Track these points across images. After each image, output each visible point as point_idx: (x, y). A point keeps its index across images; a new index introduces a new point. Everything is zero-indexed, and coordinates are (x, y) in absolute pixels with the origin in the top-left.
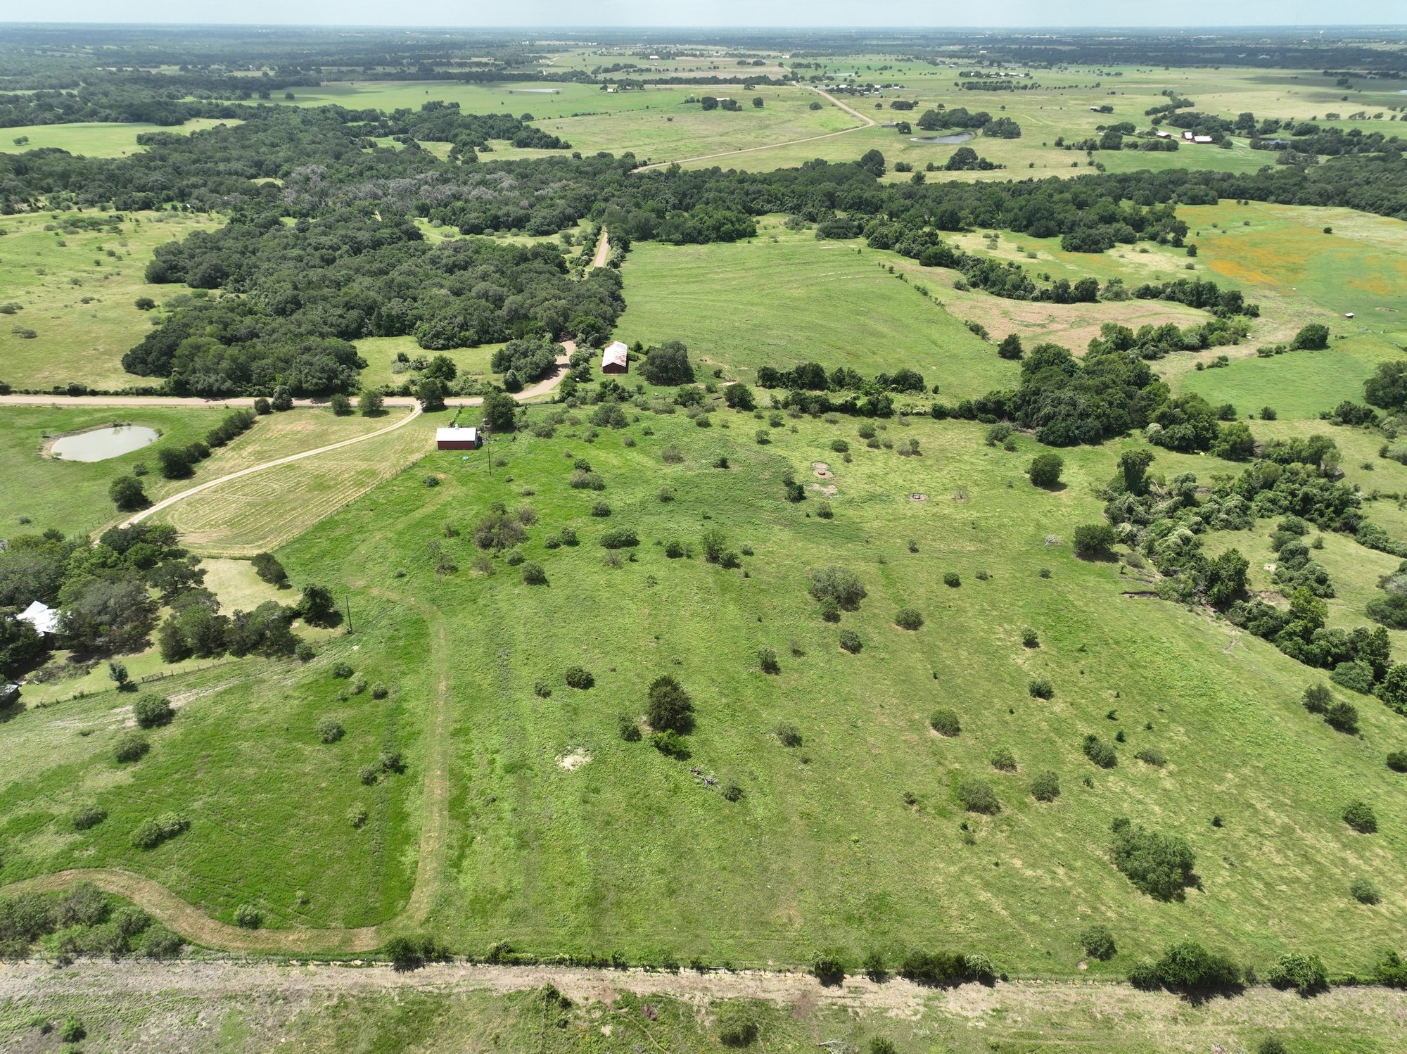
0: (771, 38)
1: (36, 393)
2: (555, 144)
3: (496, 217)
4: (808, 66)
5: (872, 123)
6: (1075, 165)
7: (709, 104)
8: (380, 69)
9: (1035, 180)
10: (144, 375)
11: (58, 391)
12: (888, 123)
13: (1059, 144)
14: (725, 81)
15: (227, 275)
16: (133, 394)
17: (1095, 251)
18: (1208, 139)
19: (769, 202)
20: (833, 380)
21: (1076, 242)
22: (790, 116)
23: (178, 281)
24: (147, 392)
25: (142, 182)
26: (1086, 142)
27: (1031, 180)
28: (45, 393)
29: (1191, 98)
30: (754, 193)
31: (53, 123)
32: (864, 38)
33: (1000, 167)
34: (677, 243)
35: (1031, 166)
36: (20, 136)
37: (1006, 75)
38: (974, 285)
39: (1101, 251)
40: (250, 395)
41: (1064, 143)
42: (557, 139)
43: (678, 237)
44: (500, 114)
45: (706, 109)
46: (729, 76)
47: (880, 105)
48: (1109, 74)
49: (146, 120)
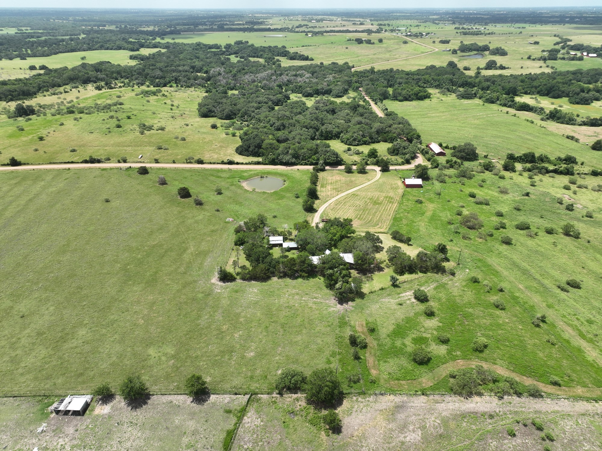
0: (352, 13)
1: (214, 163)
2: (306, 59)
3: (318, 90)
4: (385, 25)
5: (437, 50)
6: (541, 67)
7: (359, 41)
8: (200, 27)
9: (532, 73)
10: (248, 156)
11: (223, 163)
12: (444, 49)
13: (529, 58)
14: (353, 32)
15: (235, 114)
16: (253, 164)
17: (587, 104)
18: (595, 55)
19: (425, 83)
20: (538, 159)
21: (577, 100)
22: (397, 47)
23: (213, 116)
24: (258, 163)
25: (153, 75)
26: (541, 57)
27: (530, 74)
28: (218, 163)
29: (569, 38)
30: (417, 79)
31: (87, 50)
32: (392, 13)
33: (508, 68)
34: (400, 101)
35: (522, 68)
36: (83, 56)
37: (476, 28)
38: (548, 119)
39: (589, 104)
40: (302, 165)
41: (531, 58)
42: (308, 56)
43: (400, 98)
44: (272, 46)
45: (359, 43)
46: (354, 29)
47: (434, 42)
48: (520, 28)
49: (124, 49)
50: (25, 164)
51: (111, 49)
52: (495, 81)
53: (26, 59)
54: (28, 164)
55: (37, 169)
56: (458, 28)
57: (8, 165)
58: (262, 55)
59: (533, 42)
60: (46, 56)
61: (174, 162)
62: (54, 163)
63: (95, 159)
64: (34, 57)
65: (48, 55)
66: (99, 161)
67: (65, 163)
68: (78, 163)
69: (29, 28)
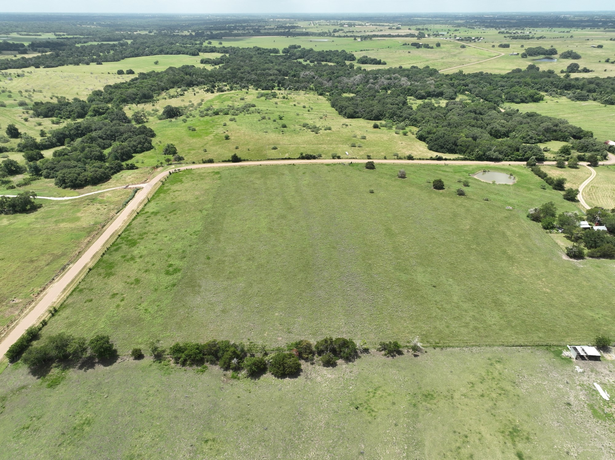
1: (423, 159)
2: (379, 63)
3: (430, 92)
4: (422, 29)
5: (503, 54)
7: (417, 46)
8: (236, 32)
11: (431, 159)
12: (511, 53)
13: (607, 61)
16: (460, 160)
19: (525, 86)
22: (458, 51)
24: (465, 159)
28: (427, 159)
30: (516, 82)
31: (150, 55)
32: (412, 17)
33: (591, 71)
34: (517, 103)
35: (605, 71)
36: (155, 61)
37: (521, 33)
40: (506, 160)
41: (610, 61)
42: (380, 60)
43: (518, 100)
44: (333, 50)
45: (418, 48)
46: (396, 34)
47: (493, 46)
48: (564, 32)
49: (183, 54)
50: (244, 160)
51: (172, 54)
52: (599, 83)
53: (102, 64)
54: (247, 160)
55: (264, 165)
56: (503, 33)
57: (229, 161)
58: (331, 59)
59: (596, 46)
60: (117, 61)
61: (385, 158)
62: (272, 159)
63: (311, 156)
64: (106, 61)
65: (118, 60)
66: (314, 158)
67: (283, 159)
68: (294, 159)
69: (65, 34)
